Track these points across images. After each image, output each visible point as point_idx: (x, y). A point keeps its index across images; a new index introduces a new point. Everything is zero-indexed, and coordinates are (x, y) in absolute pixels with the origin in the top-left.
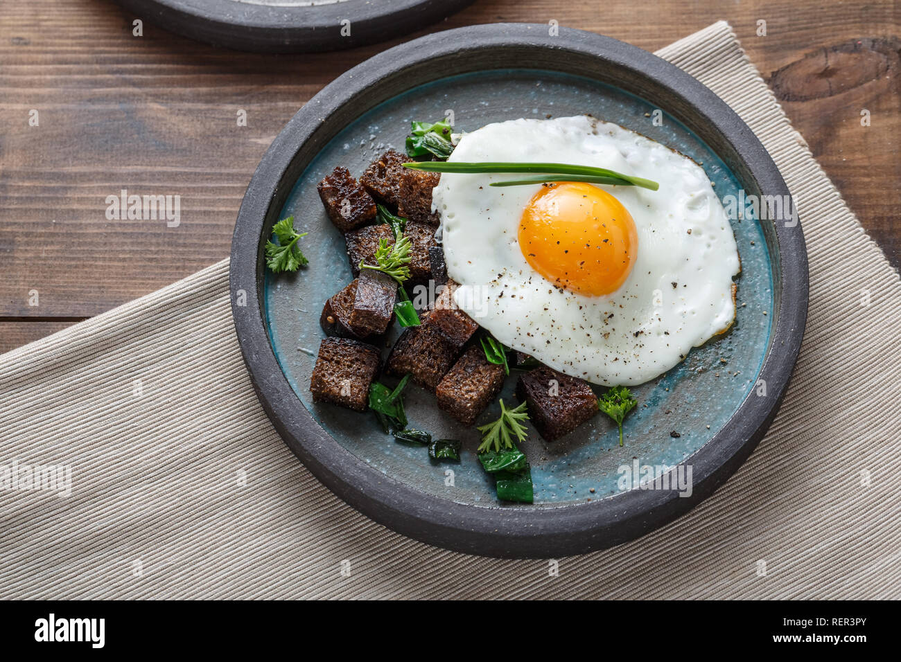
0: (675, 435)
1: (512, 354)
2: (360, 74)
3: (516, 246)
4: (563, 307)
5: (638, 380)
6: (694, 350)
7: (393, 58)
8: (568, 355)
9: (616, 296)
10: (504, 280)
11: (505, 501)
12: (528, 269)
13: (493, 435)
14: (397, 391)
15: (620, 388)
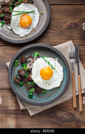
0: (49, 97)
1: (35, 84)
2: (31, 46)
3: (39, 72)
4: (42, 80)
5: (47, 89)
6: (54, 88)
7: (35, 45)
8: (41, 86)
9: (48, 80)
10: (37, 76)
11: (29, 98)
12: (40, 75)
13: (30, 91)
14: (23, 83)
15: (45, 90)
